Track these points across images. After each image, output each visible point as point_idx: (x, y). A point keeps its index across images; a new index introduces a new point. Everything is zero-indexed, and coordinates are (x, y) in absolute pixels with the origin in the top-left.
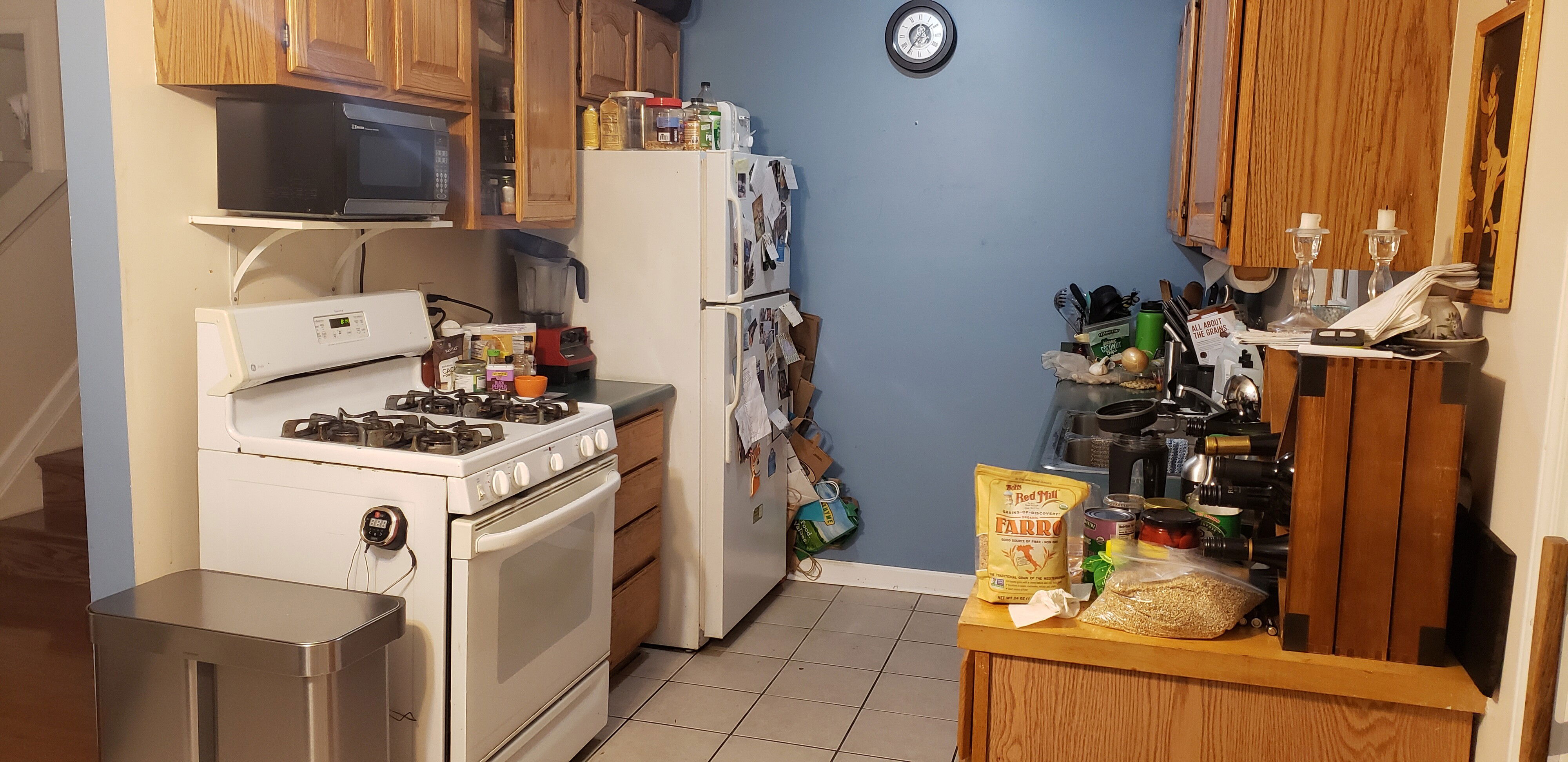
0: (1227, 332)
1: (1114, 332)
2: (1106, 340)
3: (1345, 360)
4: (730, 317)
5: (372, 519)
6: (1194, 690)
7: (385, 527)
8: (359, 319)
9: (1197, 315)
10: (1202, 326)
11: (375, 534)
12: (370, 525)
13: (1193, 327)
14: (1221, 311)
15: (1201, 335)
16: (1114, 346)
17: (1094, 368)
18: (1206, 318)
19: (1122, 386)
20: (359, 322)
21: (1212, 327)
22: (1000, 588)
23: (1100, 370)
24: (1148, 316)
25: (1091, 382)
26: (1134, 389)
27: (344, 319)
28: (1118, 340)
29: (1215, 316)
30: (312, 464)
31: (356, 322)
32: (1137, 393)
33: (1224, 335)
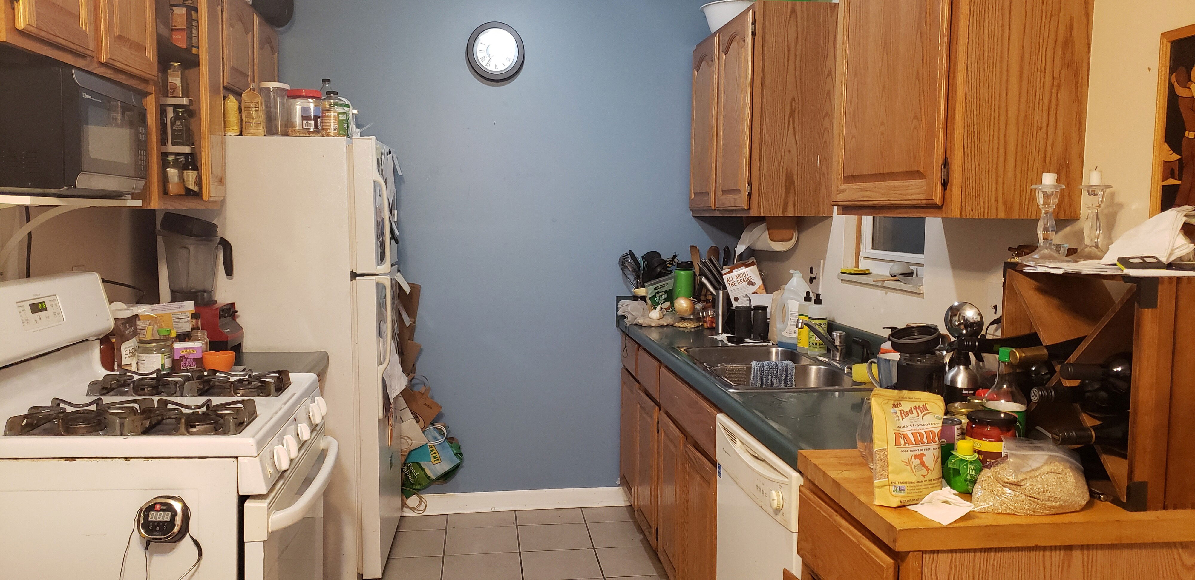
0: (753, 281)
1: (662, 286)
2: (658, 292)
3: (1170, 279)
4: (380, 287)
5: (151, 513)
6: (1077, 555)
7: (169, 519)
8: (53, 303)
9: (729, 270)
10: (734, 278)
11: (158, 529)
12: (150, 519)
13: (727, 279)
14: (747, 266)
15: (733, 284)
16: (663, 297)
17: (653, 314)
18: (737, 272)
19: (676, 327)
20: (54, 306)
21: (741, 278)
22: (902, 494)
23: (658, 315)
24: (683, 272)
25: (653, 325)
26: (686, 328)
27: (41, 303)
28: (666, 292)
29: (743, 270)
30: (63, 461)
31: (52, 305)
32: (689, 331)
33: (751, 283)
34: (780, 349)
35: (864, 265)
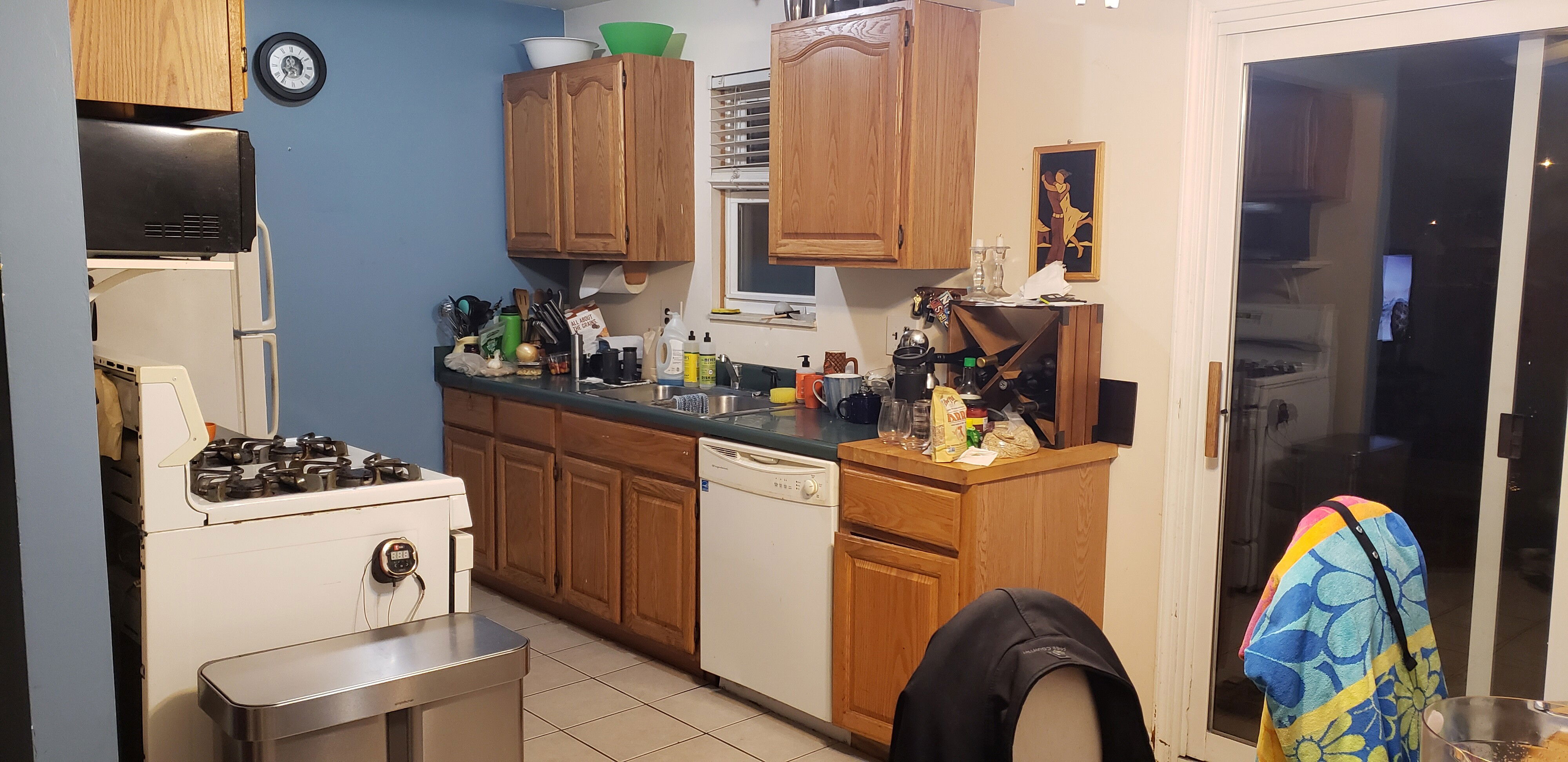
0: (597, 324)
1: (493, 334)
2: (490, 340)
5: (392, 553)
7: (408, 557)
9: (572, 314)
10: (579, 322)
11: (402, 566)
12: (392, 559)
13: (571, 323)
14: (590, 309)
15: (577, 328)
16: (494, 345)
17: (494, 363)
18: (581, 315)
19: (520, 375)
21: (586, 322)
23: (499, 364)
24: (510, 318)
25: (497, 375)
26: (533, 375)
28: (496, 339)
29: (585, 313)
32: (536, 378)
33: (595, 326)
34: (667, 386)
35: (730, 305)
